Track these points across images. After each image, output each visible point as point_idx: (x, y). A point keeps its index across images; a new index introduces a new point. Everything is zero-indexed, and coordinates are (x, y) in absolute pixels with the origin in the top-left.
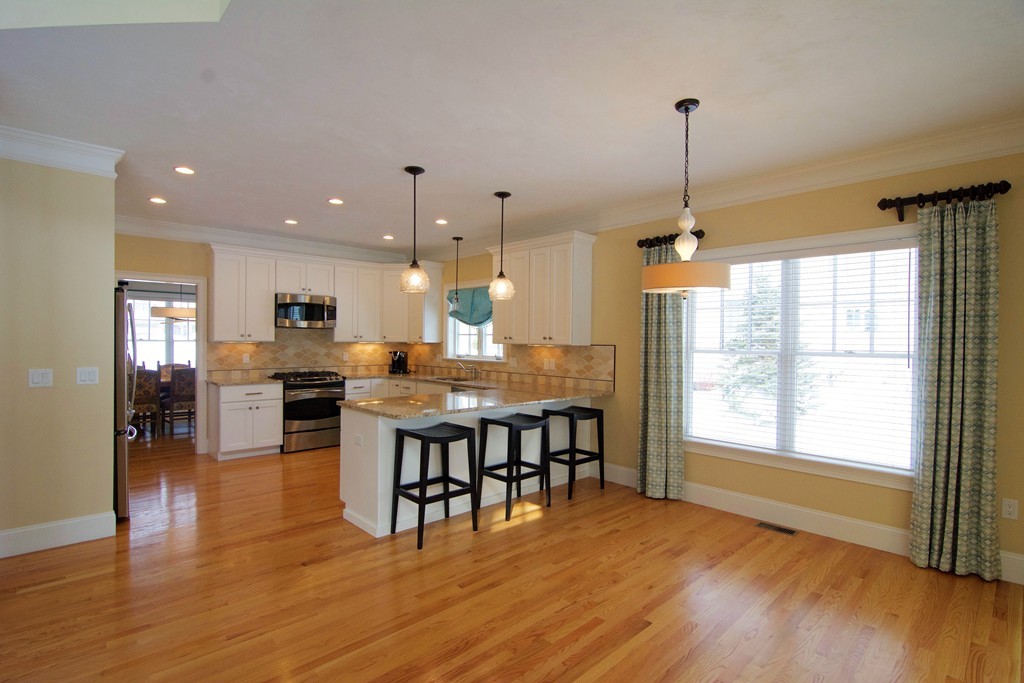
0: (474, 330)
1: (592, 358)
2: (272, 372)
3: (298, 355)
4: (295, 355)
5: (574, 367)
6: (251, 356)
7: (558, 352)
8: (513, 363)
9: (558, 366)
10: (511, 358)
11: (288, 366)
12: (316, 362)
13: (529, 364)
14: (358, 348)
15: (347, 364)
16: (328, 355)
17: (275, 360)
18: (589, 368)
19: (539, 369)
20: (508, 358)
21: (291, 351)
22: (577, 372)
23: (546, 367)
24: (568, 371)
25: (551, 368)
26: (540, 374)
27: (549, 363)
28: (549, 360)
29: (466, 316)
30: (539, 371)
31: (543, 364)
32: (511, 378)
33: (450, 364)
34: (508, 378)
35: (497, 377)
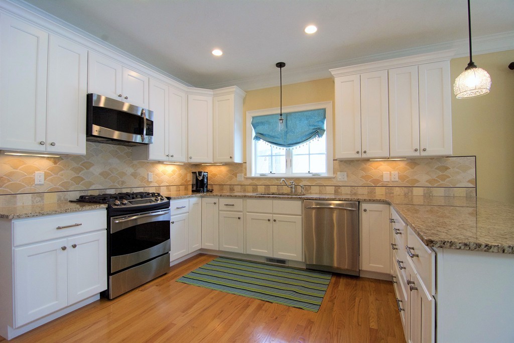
0: (282, 150)
1: (447, 168)
2: (76, 196)
3: (104, 174)
4: (101, 174)
6: (46, 175)
7: (401, 165)
8: (341, 177)
9: (402, 178)
10: (338, 173)
11: (93, 187)
12: (123, 183)
13: (362, 177)
14: (160, 168)
15: (151, 185)
16: (134, 175)
17: (78, 180)
18: (444, 177)
20: (335, 173)
21: (96, 170)
22: (428, 182)
24: (416, 181)
25: (393, 180)
26: (378, 185)
27: (390, 175)
28: (391, 173)
29: (278, 138)
30: (377, 182)
31: (382, 176)
32: (339, 190)
33: (255, 182)
34: (335, 191)
35: (320, 191)
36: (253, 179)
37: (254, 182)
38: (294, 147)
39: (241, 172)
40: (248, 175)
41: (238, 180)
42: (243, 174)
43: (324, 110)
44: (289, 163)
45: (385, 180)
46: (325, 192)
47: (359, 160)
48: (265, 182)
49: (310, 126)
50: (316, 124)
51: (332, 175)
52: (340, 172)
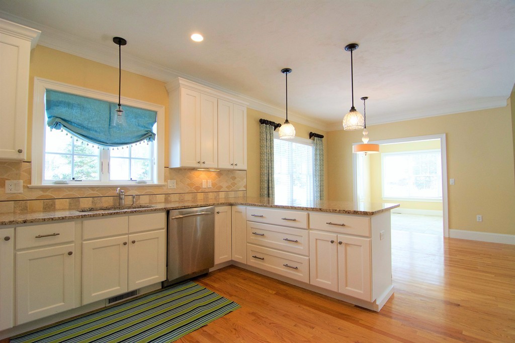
1: (235, 178)
5: (224, 185)
7: (214, 175)
8: (172, 185)
9: (213, 185)
10: (169, 181)
13: (188, 185)
18: (234, 184)
19: (198, 188)
20: (166, 180)
22: (227, 187)
23: (204, 186)
24: (221, 187)
25: (208, 187)
26: (199, 191)
27: (207, 182)
28: (207, 181)
29: (96, 131)
30: (198, 190)
31: (202, 184)
32: (169, 198)
33: (49, 194)
34: (165, 199)
35: (150, 200)
36: (45, 189)
37: (47, 194)
38: (115, 148)
39: (18, 177)
40: (35, 183)
41: (7, 191)
42: (21, 181)
43: (156, 112)
44: (105, 166)
45: (203, 187)
46: (155, 202)
47: (186, 169)
48: (71, 193)
49: (139, 125)
50: (147, 126)
51: (163, 183)
52: (171, 179)
